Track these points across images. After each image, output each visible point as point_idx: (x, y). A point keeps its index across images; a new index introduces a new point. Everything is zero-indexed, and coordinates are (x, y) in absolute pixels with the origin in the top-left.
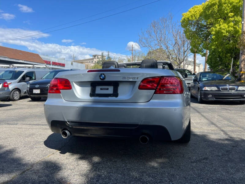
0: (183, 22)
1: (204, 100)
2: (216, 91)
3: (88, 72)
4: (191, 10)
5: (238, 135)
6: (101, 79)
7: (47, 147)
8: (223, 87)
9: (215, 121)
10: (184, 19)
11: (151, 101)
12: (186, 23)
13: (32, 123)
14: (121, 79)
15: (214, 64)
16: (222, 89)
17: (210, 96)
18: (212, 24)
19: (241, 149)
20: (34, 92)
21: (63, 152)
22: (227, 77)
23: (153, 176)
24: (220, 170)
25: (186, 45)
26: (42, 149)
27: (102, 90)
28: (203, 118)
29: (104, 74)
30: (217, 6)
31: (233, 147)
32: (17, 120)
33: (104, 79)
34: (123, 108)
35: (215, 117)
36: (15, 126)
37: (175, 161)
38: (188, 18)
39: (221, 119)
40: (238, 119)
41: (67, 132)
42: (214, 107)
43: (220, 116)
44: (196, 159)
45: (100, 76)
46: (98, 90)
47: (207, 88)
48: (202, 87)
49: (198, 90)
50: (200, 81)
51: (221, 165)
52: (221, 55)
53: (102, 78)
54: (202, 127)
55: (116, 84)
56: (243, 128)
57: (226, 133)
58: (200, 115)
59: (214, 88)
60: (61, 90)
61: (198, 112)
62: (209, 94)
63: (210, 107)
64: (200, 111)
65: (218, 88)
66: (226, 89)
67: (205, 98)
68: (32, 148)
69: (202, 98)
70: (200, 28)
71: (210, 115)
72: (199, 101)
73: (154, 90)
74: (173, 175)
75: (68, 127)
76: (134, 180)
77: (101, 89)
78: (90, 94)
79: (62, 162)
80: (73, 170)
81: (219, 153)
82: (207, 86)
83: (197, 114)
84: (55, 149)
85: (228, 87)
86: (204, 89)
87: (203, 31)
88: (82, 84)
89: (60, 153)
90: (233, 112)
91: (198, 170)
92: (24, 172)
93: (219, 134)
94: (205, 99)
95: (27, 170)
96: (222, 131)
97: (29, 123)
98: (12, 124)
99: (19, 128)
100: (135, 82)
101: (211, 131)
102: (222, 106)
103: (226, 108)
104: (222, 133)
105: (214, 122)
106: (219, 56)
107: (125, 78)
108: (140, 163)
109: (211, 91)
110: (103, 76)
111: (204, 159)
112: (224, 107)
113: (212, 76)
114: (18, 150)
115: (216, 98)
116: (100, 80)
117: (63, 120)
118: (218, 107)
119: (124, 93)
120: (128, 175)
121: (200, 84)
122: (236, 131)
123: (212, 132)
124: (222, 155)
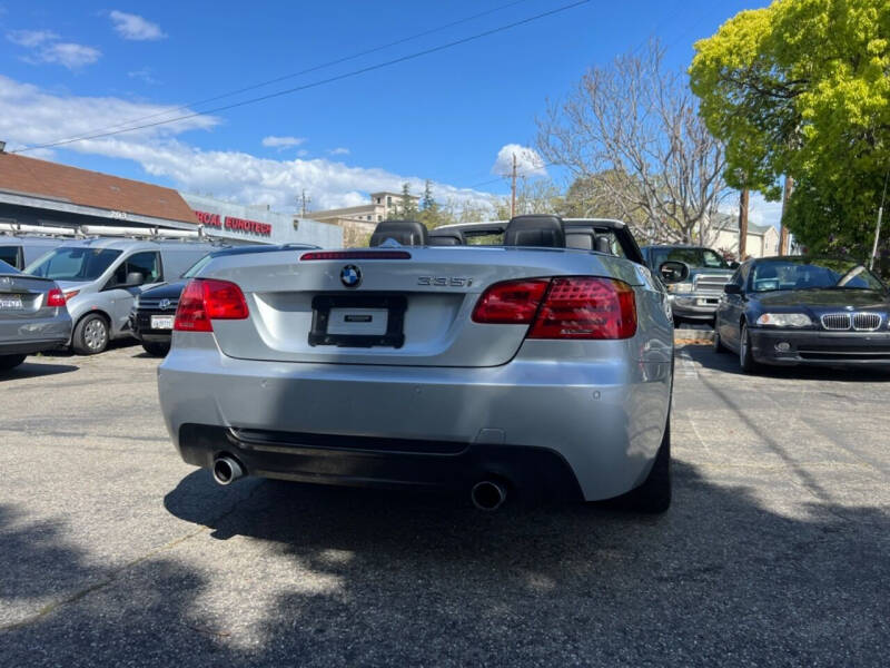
0: (698, 72)
1: (760, 360)
2: (806, 328)
3: (303, 258)
4: (728, 26)
5: (855, 489)
6: (344, 283)
7: (171, 516)
8: (831, 315)
9: (783, 437)
10: (703, 63)
11: (514, 361)
12: (710, 78)
13: (136, 432)
14: (412, 286)
15: (813, 227)
16: (830, 322)
17: (784, 347)
18: (806, 80)
19: (851, 540)
20: (153, 326)
21: (222, 533)
22: (855, 279)
23: (512, 620)
24: (755, 609)
25: (710, 159)
26: (155, 521)
27: (351, 321)
28: (742, 426)
29: (354, 268)
30: (825, 16)
31: (826, 530)
32: (85, 422)
33: (356, 282)
34: (418, 386)
35: (788, 425)
36: (77, 441)
37: (603, 573)
38: (718, 60)
39: (810, 431)
40: (874, 436)
41: (230, 463)
42: (795, 386)
43: (805, 420)
44: (680, 569)
45: (342, 275)
46: (337, 324)
47: (773, 319)
48: (753, 316)
49: (741, 326)
50: (750, 290)
51: (761, 593)
52: (838, 196)
53: (347, 279)
54: (728, 460)
55: (396, 304)
56: (880, 466)
57: (811, 484)
58: (735, 417)
59: (799, 320)
60: (213, 321)
61: (731, 405)
62: (778, 340)
63: (778, 389)
64: (738, 403)
65: (813, 320)
66: (844, 323)
67: (763, 354)
68: (120, 516)
69: (754, 355)
70: (764, 93)
71: (772, 416)
72: (742, 364)
73: (527, 326)
74: (585, 621)
75: (236, 446)
76: (445, 633)
77: (347, 319)
78: (310, 334)
79: (214, 565)
80: (244, 594)
81: (768, 551)
82: (773, 312)
83: (726, 411)
84: (198, 524)
85: (850, 314)
86: (760, 321)
87: (774, 104)
88: (283, 300)
89: (213, 535)
90: (861, 406)
91: (676, 606)
92: (83, 594)
93: (784, 485)
94: (762, 359)
95: (94, 588)
96: (802, 473)
97: (125, 432)
98: (69, 435)
99: (88, 449)
100: (462, 296)
101: (760, 474)
102: (827, 383)
103: (838, 392)
104: (798, 480)
105: (780, 442)
106: (831, 199)
107: (426, 281)
108: (477, 578)
109: (788, 328)
110: (353, 273)
111: (706, 570)
112: (833, 388)
113: (799, 275)
114: (75, 523)
115: (802, 355)
116: (343, 288)
117: (217, 423)
118: (809, 387)
119: (425, 334)
120: (428, 615)
121: (748, 305)
122: (851, 476)
123: (762, 477)
124: (777, 560)
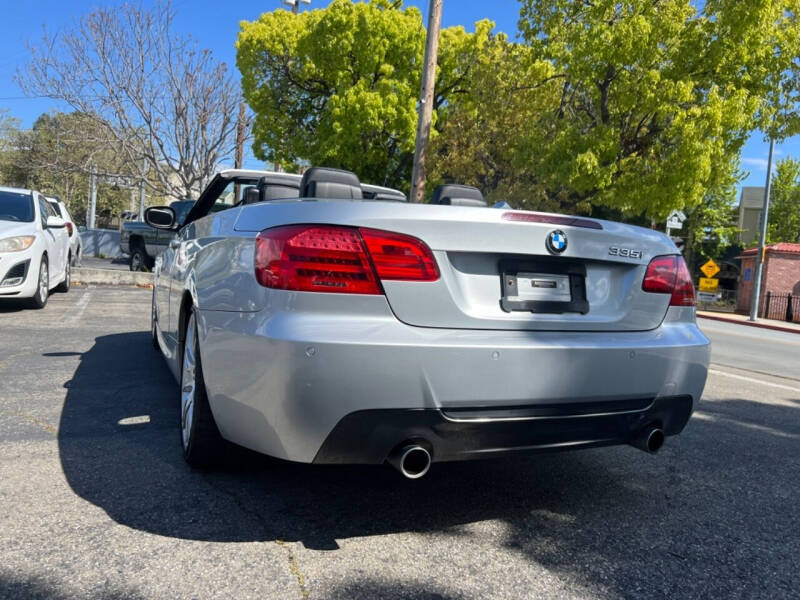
6: (553, 248)
10: (250, 41)
27: (537, 286)
29: (561, 233)
38: (262, 43)
41: (426, 451)
45: (550, 240)
53: (556, 245)
55: (575, 271)
60: (384, 282)
73: (670, 295)
77: (535, 284)
78: (501, 302)
84: (263, 540)
88: (468, 262)
100: (635, 266)
107: (615, 252)
110: (561, 239)
